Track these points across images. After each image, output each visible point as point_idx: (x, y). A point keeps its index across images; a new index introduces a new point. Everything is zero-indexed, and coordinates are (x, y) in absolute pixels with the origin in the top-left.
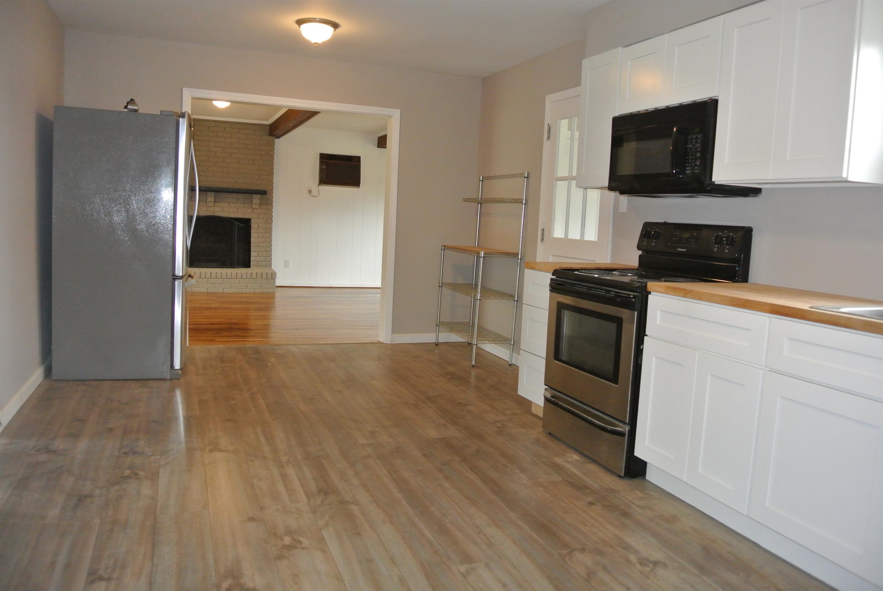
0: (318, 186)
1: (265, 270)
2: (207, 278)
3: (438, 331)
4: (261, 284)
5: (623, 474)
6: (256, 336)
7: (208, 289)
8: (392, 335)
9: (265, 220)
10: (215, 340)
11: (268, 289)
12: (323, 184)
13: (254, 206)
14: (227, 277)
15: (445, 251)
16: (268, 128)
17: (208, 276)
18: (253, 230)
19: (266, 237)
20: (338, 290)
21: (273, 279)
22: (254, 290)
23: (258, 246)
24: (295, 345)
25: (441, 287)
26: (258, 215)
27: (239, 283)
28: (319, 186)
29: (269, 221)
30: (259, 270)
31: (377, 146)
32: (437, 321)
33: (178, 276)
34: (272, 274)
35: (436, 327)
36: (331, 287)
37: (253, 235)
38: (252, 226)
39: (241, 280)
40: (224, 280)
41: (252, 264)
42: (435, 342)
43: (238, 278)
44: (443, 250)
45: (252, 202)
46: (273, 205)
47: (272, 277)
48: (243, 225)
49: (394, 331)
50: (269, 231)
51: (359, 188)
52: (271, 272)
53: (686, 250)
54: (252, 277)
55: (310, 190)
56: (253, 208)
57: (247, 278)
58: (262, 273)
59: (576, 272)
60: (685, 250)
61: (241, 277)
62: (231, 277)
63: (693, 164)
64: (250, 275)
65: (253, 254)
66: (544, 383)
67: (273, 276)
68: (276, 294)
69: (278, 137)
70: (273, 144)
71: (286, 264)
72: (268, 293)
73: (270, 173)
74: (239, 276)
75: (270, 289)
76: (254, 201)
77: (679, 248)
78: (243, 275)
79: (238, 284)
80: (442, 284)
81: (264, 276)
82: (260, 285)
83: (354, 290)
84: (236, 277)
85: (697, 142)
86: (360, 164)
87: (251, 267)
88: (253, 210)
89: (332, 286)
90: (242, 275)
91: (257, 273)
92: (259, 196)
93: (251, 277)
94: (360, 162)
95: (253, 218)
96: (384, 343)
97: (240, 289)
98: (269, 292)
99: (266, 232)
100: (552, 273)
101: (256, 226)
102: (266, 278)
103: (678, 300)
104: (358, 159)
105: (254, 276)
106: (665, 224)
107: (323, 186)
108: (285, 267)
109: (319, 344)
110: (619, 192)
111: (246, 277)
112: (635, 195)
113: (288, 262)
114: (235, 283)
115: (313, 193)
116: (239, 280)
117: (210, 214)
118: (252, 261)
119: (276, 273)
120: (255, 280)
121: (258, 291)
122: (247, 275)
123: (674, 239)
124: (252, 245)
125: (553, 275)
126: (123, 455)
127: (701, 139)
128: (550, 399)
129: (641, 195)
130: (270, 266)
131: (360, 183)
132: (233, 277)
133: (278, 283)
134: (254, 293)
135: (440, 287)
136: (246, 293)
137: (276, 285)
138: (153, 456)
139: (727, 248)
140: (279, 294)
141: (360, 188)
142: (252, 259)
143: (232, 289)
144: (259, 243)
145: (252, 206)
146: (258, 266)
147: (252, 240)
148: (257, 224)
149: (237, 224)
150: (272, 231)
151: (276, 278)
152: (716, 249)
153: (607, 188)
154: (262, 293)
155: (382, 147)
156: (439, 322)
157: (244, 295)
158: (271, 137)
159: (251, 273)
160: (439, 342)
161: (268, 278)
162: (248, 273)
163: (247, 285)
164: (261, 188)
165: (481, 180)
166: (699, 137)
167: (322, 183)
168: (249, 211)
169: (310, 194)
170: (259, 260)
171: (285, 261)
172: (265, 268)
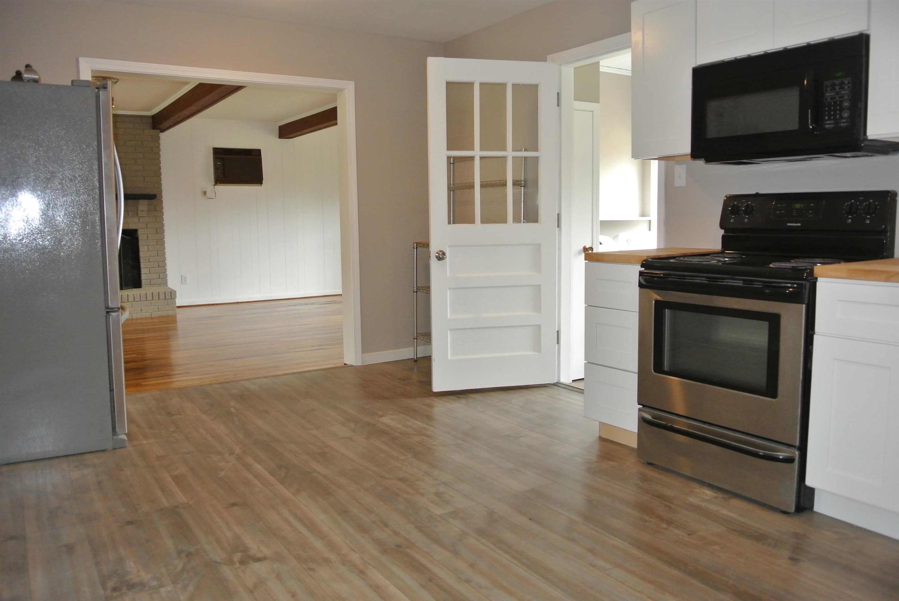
0: (213, 186)
1: (162, 289)
3: (416, 345)
4: (159, 307)
5: (792, 509)
6: (190, 373)
8: (363, 355)
9: (155, 230)
10: (141, 385)
11: (167, 312)
12: (220, 183)
13: (140, 214)
15: (417, 249)
16: (151, 120)
18: (141, 243)
19: (159, 250)
20: (247, 304)
21: (173, 299)
22: (151, 314)
23: (149, 262)
24: (248, 380)
25: (416, 292)
26: (146, 224)
28: (215, 186)
29: (160, 230)
30: (155, 290)
31: (278, 136)
32: (415, 333)
33: (112, 308)
35: (413, 340)
36: (238, 303)
37: (141, 248)
38: (140, 238)
39: (134, 303)
41: (143, 283)
42: (413, 357)
43: (130, 302)
44: (416, 248)
45: (137, 210)
46: (163, 212)
47: (171, 297)
48: (129, 238)
49: (365, 350)
50: (161, 243)
51: (261, 186)
52: (170, 291)
53: (801, 225)
54: (147, 298)
55: (204, 192)
56: (140, 217)
57: (141, 300)
58: (159, 293)
59: (672, 261)
60: (799, 224)
61: (134, 299)
63: (838, 116)
64: (145, 297)
65: (143, 271)
66: (638, 402)
67: (172, 294)
68: (178, 316)
69: (162, 131)
70: (158, 138)
71: (183, 280)
72: (168, 316)
73: (158, 174)
74: (131, 299)
75: (170, 311)
76: (141, 208)
77: (789, 223)
78: (135, 296)
80: (417, 289)
81: (162, 296)
82: (157, 307)
83: (262, 304)
84: (128, 300)
85: (842, 88)
86: (261, 158)
87: (143, 286)
88: (139, 219)
89: (239, 301)
91: (152, 293)
92: (146, 202)
93: (146, 300)
94: (260, 155)
95: (140, 228)
96: (354, 366)
98: (169, 314)
99: (157, 244)
100: (640, 265)
101: (145, 237)
102: (164, 298)
103: (873, 285)
104: (258, 152)
105: (149, 297)
106: (757, 195)
107: (219, 186)
108: (182, 284)
109: (277, 376)
110: (705, 159)
111: (139, 299)
112: (721, 163)
113: (185, 278)
115: (208, 195)
116: (132, 304)
118: (143, 280)
119: (175, 292)
120: (151, 302)
121: (156, 314)
122: (140, 297)
123: (778, 212)
124: (142, 260)
125: (642, 267)
126: (115, 594)
127: (850, 84)
128: (652, 420)
129: (726, 162)
130: (166, 283)
131: (263, 180)
132: (124, 301)
133: (179, 302)
134: (152, 318)
135: (414, 292)
136: (141, 319)
137: (177, 305)
138: (160, 587)
139: (868, 219)
140: (180, 315)
141: (262, 185)
142: (143, 277)
144: (150, 257)
145: (137, 214)
146: (151, 284)
147: (141, 254)
148: (146, 235)
150: (164, 242)
151: (176, 298)
152: (850, 220)
153: (690, 157)
154: (160, 317)
155: (284, 137)
156: (417, 334)
157: (139, 321)
158: (154, 131)
159: (145, 294)
160: (417, 357)
161: (166, 298)
162: (142, 295)
163: (141, 309)
164: (149, 191)
165: (452, 162)
166: (846, 82)
167: (218, 182)
168: (136, 220)
169: (205, 195)
170: (152, 278)
171: (182, 276)
172: (160, 286)
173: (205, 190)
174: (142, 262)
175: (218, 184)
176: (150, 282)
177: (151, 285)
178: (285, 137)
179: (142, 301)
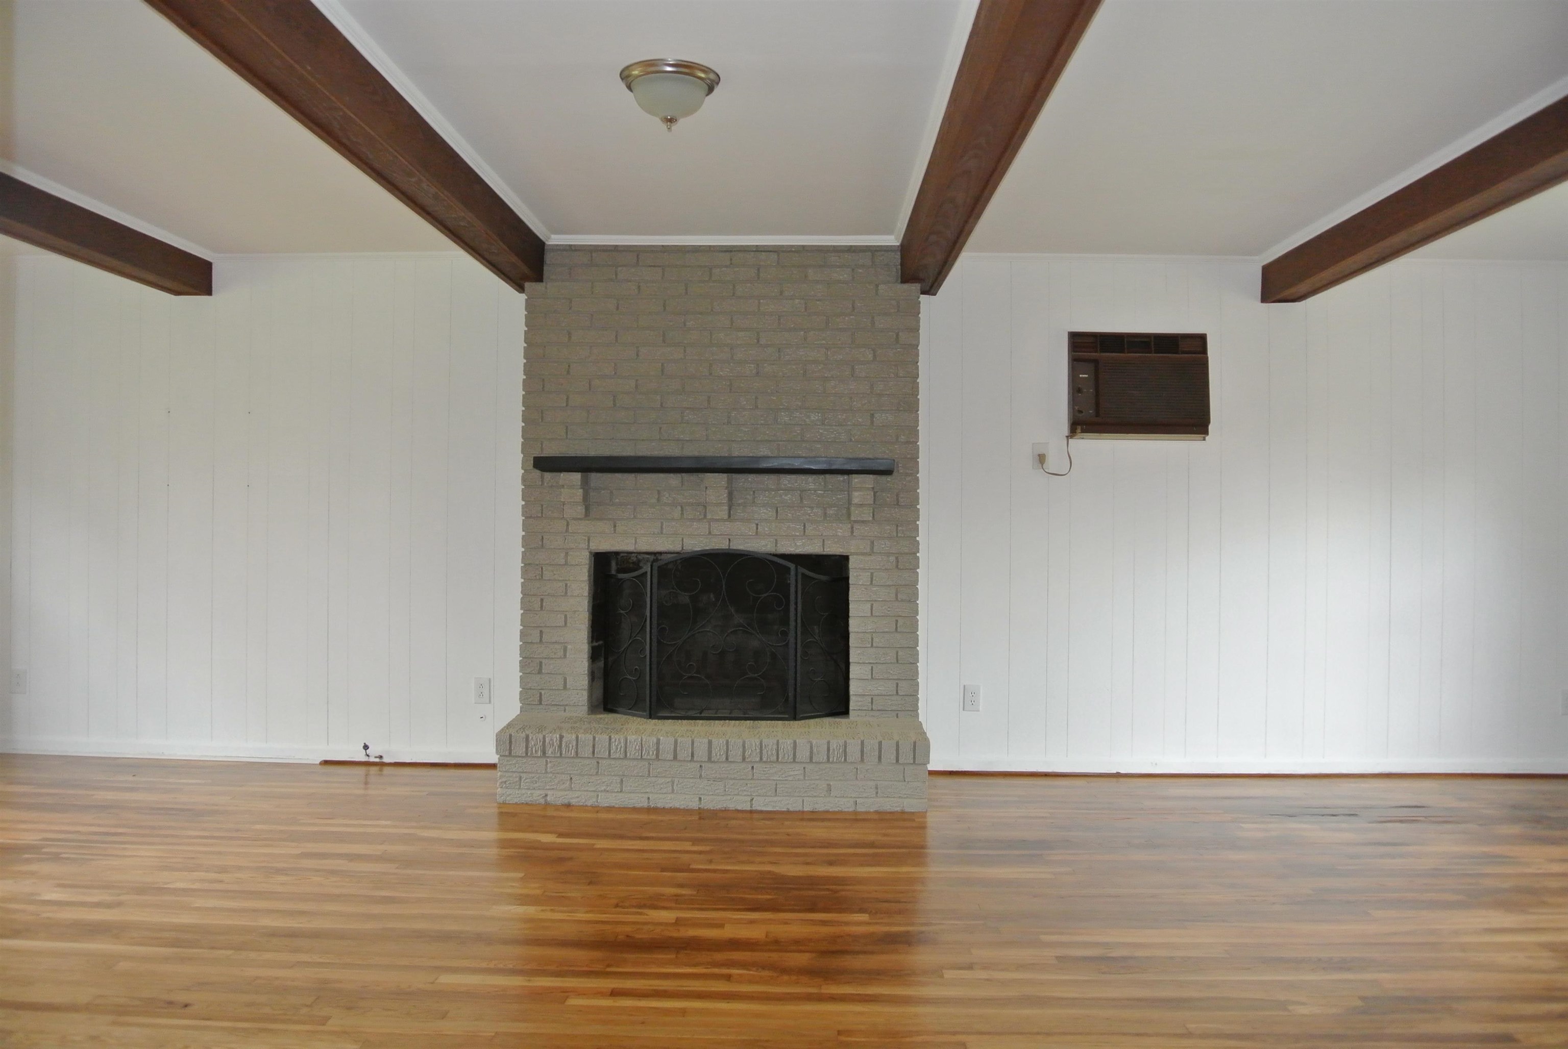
0: (1066, 439)
1: (892, 729)
2: (697, 761)
4: (879, 783)
7: (700, 799)
9: (892, 559)
12: (1083, 431)
13: (855, 514)
14: (764, 759)
16: (899, 256)
17: (701, 753)
18: (854, 594)
21: (919, 764)
22: (856, 803)
23: (872, 646)
26: (872, 543)
27: (802, 777)
28: (1072, 441)
29: (906, 561)
30: (875, 729)
31: (1259, 295)
34: (915, 746)
36: (1118, 775)
37: (854, 609)
38: (852, 581)
39: (811, 766)
40: (753, 767)
41: (853, 704)
45: (849, 503)
47: (914, 758)
48: (824, 578)
50: (906, 595)
51: (1204, 439)
54: (845, 757)
55: (1039, 455)
56: (855, 522)
57: (831, 759)
58: (883, 740)
61: (811, 758)
62: (775, 757)
65: (855, 671)
67: (919, 743)
70: (915, 307)
71: (968, 700)
74: (803, 753)
76: (857, 498)
78: (815, 748)
79: (799, 780)
86: (1207, 359)
87: (851, 712)
88: (856, 526)
89: (1122, 771)
90: (811, 747)
91: (863, 743)
92: (870, 481)
94: (1204, 351)
95: (854, 554)
97: (805, 798)
99: (897, 598)
101: (865, 577)
102: (895, 760)
104: (1201, 340)
105: (854, 751)
107: (1083, 438)
108: (964, 710)
111: (826, 758)
113: (974, 693)
114: (790, 778)
115: (1052, 464)
116: (804, 768)
117: (718, 543)
118: (855, 696)
120: (857, 769)
121: (867, 804)
122: (830, 748)
124: (852, 641)
130: (911, 711)
131: (1209, 422)
132: (783, 758)
134: (856, 813)
140: (940, 806)
141: (1207, 438)
142: (854, 688)
143: (779, 799)
144: (874, 636)
145: (849, 515)
146: (870, 711)
147: (854, 625)
148: (869, 574)
149: (803, 574)
150: (915, 594)
155: (1276, 299)
158: (907, 287)
161: (902, 752)
162: (834, 745)
163: (829, 785)
164: (879, 453)
167: (1079, 429)
168: (842, 530)
169: (1040, 465)
170: (876, 692)
171: (964, 686)
172: (897, 717)
173: (1041, 452)
174: (853, 645)
175: (1079, 435)
176: (872, 703)
177: (872, 713)
178: (1278, 297)
179: (833, 762)
